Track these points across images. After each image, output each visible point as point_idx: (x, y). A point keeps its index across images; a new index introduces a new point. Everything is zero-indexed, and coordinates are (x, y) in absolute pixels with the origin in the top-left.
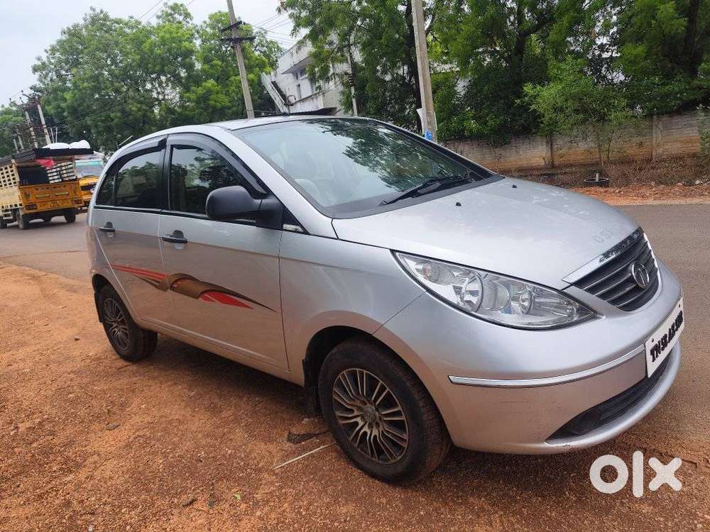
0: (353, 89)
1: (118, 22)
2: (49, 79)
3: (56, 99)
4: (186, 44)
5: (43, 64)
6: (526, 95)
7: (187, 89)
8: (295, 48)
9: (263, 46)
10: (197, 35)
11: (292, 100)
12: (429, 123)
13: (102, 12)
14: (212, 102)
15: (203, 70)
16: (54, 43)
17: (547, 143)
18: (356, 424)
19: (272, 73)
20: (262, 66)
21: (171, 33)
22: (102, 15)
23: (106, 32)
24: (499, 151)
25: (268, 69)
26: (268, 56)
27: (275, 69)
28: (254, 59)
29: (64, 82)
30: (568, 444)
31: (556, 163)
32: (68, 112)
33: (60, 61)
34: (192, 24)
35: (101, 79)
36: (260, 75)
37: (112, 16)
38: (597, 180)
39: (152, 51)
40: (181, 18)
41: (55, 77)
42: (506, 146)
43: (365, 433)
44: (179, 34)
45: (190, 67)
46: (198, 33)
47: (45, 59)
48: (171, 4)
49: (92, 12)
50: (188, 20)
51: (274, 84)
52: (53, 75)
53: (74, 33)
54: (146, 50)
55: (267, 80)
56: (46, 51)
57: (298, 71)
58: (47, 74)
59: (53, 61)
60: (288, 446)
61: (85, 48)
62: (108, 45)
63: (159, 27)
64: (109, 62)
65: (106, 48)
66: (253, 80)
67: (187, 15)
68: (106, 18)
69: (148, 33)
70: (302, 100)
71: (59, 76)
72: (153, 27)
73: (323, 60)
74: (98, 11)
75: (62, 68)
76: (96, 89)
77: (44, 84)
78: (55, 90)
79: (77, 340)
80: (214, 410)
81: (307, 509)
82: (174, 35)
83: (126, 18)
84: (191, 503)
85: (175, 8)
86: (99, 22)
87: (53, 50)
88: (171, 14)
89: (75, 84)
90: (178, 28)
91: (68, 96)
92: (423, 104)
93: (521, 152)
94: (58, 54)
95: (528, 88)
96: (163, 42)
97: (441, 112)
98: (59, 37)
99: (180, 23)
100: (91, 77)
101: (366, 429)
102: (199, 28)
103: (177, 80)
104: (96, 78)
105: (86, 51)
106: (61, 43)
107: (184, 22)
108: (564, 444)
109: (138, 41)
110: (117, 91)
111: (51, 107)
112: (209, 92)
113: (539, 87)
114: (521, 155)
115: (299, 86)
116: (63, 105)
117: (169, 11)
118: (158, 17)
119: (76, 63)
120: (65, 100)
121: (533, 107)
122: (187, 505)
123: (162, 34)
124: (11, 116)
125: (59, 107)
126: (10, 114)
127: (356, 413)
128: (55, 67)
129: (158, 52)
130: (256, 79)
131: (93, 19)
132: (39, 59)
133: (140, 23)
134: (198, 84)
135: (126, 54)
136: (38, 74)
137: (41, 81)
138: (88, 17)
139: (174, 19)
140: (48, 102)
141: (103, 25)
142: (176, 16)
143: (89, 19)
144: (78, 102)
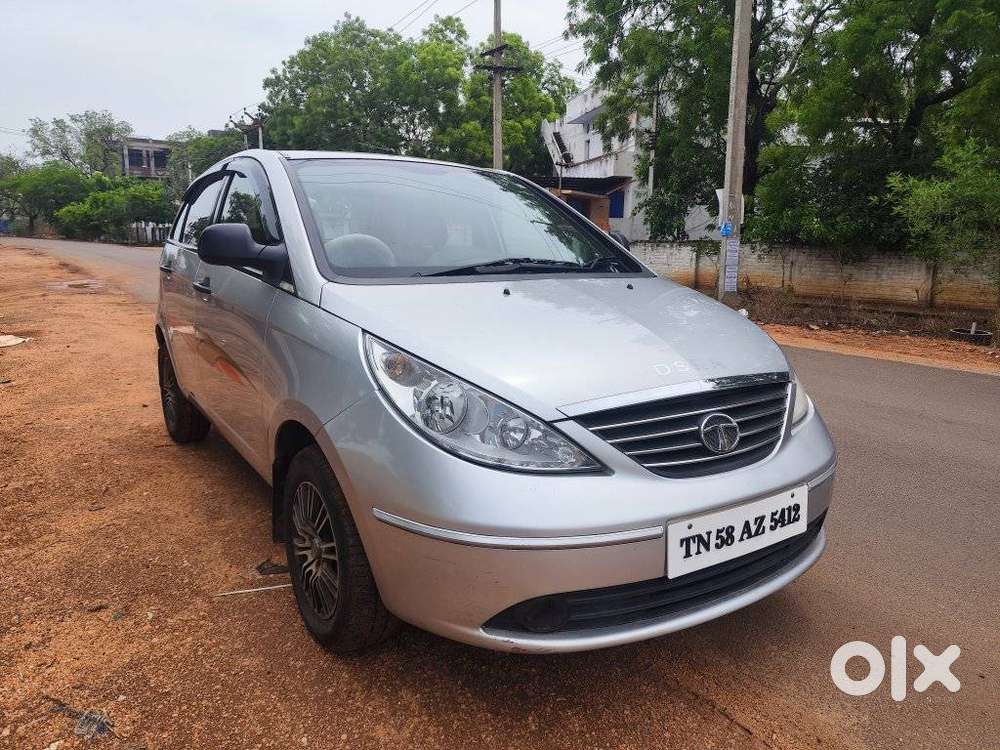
0: (652, 154)
1: (374, 34)
2: (280, 97)
3: (283, 124)
4: (451, 71)
5: (278, 78)
6: (890, 190)
7: (442, 130)
8: (592, 89)
9: (553, 83)
10: (468, 61)
11: (576, 160)
12: (731, 212)
13: (357, 20)
14: (469, 151)
15: (468, 108)
16: (295, 54)
17: (928, 268)
18: (305, 557)
19: (557, 121)
20: (545, 110)
21: (435, 54)
22: (357, 24)
23: (358, 45)
24: (848, 270)
25: (553, 115)
26: (557, 98)
27: (562, 117)
28: (537, 99)
29: (298, 102)
30: (512, 640)
31: (939, 300)
32: (294, 142)
33: (296, 77)
34: (466, 46)
35: (339, 104)
36: (540, 123)
37: (369, 26)
38: (972, 333)
39: (407, 76)
40: (453, 36)
41: (287, 96)
42: (863, 264)
43: (311, 571)
44: (445, 57)
45: (451, 102)
46: (471, 57)
47: (280, 72)
48: (443, 16)
49: (345, 19)
50: (462, 39)
51: (557, 136)
52: (286, 93)
53: (319, 44)
54: (401, 74)
55: (548, 130)
56: (284, 63)
57: (590, 122)
58: (279, 91)
59: (288, 75)
60: (253, 574)
61: (330, 64)
62: (356, 62)
63: (423, 46)
64: (354, 85)
65: (353, 65)
66: (530, 128)
67: (462, 33)
68: (361, 28)
69: (406, 50)
70: (589, 162)
71: (293, 94)
72: (416, 45)
73: (619, 110)
74: (353, 18)
75: (298, 86)
76: (332, 116)
77: (274, 103)
78: (285, 113)
79: (145, 406)
80: (213, 516)
81: (206, 650)
82: (439, 57)
83: (383, 29)
84: (99, 609)
85: (449, 22)
86: (353, 32)
87: (293, 62)
88: (441, 31)
89: (308, 107)
90: (446, 49)
91: (297, 121)
92: (727, 184)
93: (884, 276)
94: (296, 69)
95: (895, 180)
96: (423, 65)
97: (771, 200)
98: (302, 46)
99: (450, 42)
100: (327, 101)
101: (313, 567)
102: (473, 51)
103: (432, 116)
104: (333, 102)
105: (328, 67)
106: (302, 53)
107: (456, 42)
108: (506, 639)
109: (392, 61)
110: (356, 121)
111: (275, 133)
112: (470, 136)
113: (912, 180)
114: (882, 280)
115: (589, 142)
116: (289, 132)
117: (440, 26)
118: (425, 33)
119: (315, 82)
120: (293, 125)
121: (897, 209)
122: (92, 611)
123: (423, 55)
124: (233, 139)
125: (284, 133)
126: (232, 135)
127: (307, 544)
128: (290, 83)
129: (414, 76)
130: (534, 126)
131: (345, 28)
132: (273, 71)
133: (399, 38)
134: (457, 125)
135: (375, 77)
136: (268, 90)
137: (271, 100)
138: (340, 25)
139: (445, 37)
140: (274, 126)
141: (356, 36)
142: (448, 33)
143: (341, 28)
144: (308, 130)
